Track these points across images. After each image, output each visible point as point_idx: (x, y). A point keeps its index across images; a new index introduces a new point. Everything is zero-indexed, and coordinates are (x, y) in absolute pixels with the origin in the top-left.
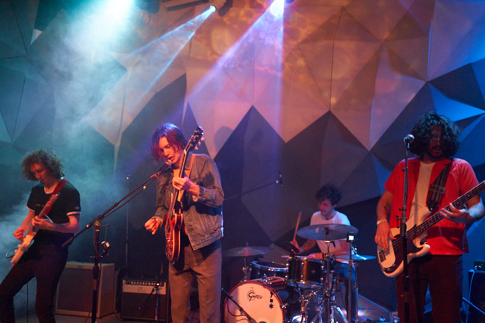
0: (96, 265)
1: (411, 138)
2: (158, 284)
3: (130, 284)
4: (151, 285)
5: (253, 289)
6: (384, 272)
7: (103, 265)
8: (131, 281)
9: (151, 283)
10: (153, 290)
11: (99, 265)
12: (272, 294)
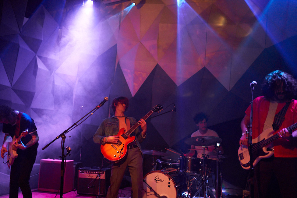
0: (63, 161)
1: (255, 83)
2: (100, 173)
3: (83, 172)
4: (96, 173)
5: (158, 176)
6: (243, 167)
7: (67, 161)
8: (83, 171)
9: (96, 172)
10: (97, 176)
11: (64, 161)
12: (169, 179)
